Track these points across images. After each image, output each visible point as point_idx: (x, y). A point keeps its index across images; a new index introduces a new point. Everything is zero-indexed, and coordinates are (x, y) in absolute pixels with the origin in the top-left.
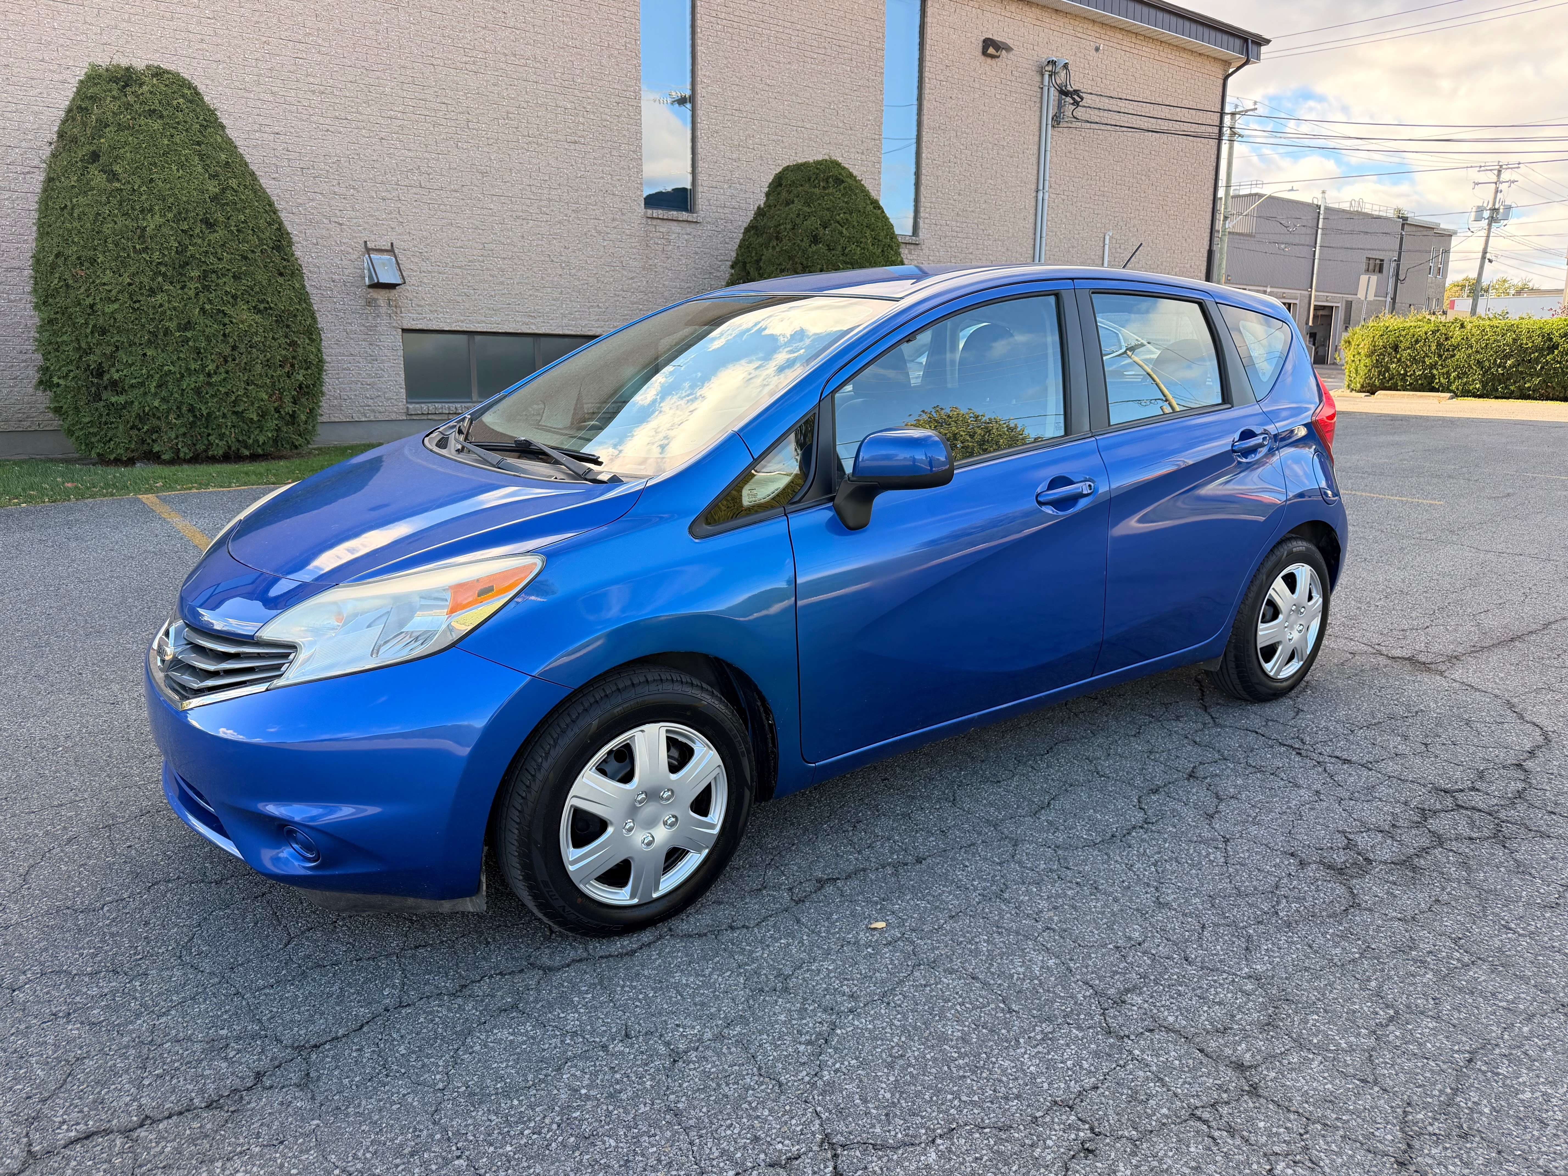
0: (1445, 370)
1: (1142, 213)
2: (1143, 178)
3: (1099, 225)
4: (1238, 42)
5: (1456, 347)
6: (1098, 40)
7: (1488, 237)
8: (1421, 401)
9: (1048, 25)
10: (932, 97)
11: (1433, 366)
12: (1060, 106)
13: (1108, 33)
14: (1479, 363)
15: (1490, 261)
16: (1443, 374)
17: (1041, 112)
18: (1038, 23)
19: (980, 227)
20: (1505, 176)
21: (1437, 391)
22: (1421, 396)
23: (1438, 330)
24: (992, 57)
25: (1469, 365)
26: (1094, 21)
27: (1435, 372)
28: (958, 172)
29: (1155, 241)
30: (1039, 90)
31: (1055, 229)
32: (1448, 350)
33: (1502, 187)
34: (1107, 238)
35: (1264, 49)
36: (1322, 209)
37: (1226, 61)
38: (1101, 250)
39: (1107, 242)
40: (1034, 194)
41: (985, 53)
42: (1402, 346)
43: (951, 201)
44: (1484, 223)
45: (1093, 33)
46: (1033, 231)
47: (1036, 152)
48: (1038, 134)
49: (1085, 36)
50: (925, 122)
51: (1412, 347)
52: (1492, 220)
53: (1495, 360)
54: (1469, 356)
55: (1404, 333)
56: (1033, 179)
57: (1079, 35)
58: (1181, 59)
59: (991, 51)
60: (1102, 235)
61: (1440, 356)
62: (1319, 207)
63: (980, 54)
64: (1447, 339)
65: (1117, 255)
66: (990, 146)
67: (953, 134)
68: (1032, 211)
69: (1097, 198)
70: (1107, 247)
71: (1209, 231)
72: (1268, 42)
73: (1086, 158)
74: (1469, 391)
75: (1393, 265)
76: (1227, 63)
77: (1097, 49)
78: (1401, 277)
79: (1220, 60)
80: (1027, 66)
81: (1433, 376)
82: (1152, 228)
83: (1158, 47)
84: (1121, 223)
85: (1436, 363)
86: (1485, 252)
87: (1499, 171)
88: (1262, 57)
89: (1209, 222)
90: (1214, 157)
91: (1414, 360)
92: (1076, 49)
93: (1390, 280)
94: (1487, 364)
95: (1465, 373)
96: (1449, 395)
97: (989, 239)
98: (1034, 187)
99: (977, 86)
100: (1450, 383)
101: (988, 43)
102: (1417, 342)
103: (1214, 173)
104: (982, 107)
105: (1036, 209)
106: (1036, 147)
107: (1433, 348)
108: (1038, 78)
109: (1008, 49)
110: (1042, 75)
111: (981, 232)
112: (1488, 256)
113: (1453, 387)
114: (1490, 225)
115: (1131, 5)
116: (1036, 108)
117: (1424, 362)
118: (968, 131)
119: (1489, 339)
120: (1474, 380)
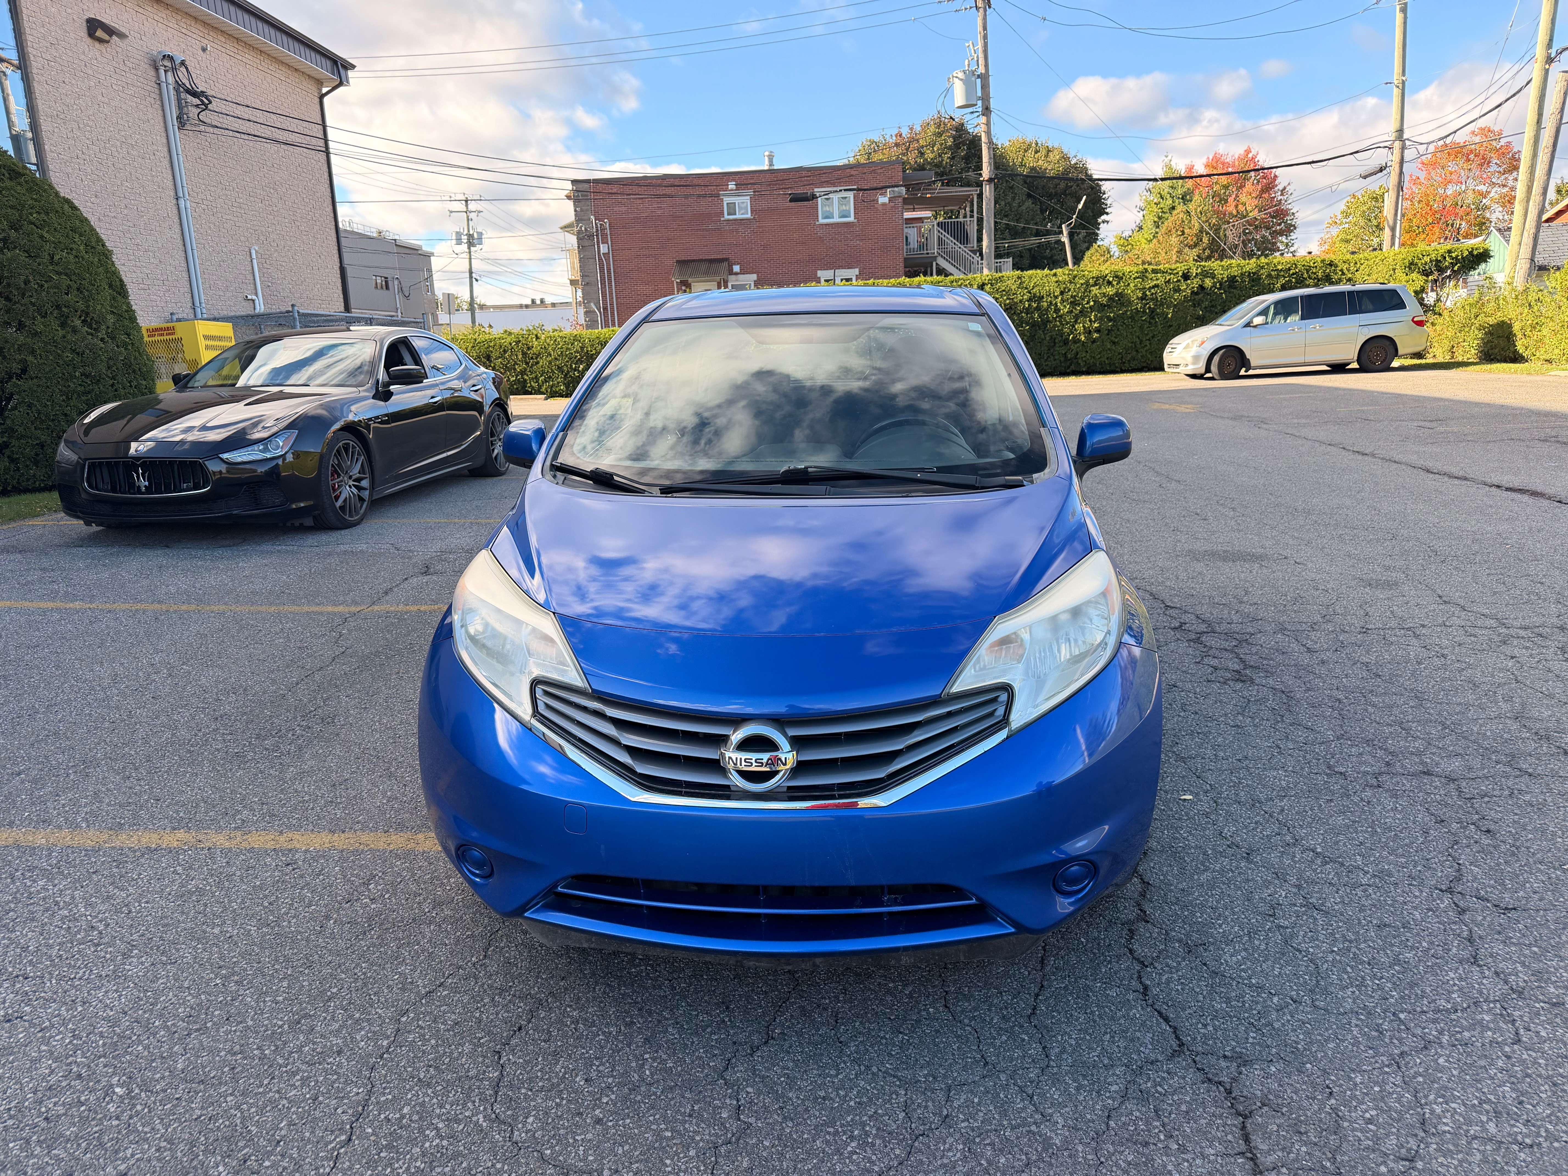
0: (533, 376)
1: (278, 227)
2: (272, 191)
3: (242, 238)
4: (329, 63)
5: (538, 355)
6: (206, 42)
7: (470, 259)
8: (523, 403)
9: (151, 15)
10: (42, 79)
11: (523, 373)
12: (181, 107)
13: (211, 33)
14: (560, 368)
15: (477, 280)
16: (533, 379)
17: (163, 110)
18: (141, 10)
19: (127, 236)
20: (472, 206)
21: (531, 393)
22: (522, 399)
23: (520, 341)
24: (101, 41)
25: (552, 371)
26: (196, 19)
27: (526, 377)
28: (89, 170)
29: (295, 257)
30: (156, 86)
31: (203, 241)
32: (532, 358)
33: (472, 215)
34: (253, 252)
35: (350, 73)
37: (318, 80)
38: (250, 265)
39: (254, 256)
40: (174, 202)
41: (91, 34)
42: (493, 355)
43: (89, 204)
44: (464, 247)
45: (197, 31)
46: (181, 242)
47: (166, 154)
48: (165, 135)
49: (190, 34)
50: (40, 108)
51: (502, 356)
52: (470, 244)
53: (571, 366)
54: (550, 363)
55: (492, 344)
56: (170, 184)
57: (183, 31)
58: (281, 72)
59: (100, 33)
60: (247, 249)
61: (527, 363)
63: (86, 35)
64: (529, 349)
65: (265, 271)
66: (118, 143)
67: (75, 126)
68: (176, 220)
69: (235, 209)
70: (255, 261)
71: (336, 248)
72: (353, 66)
73: (216, 165)
74: (556, 392)
75: (396, 283)
76: (320, 83)
77: (204, 50)
78: (406, 294)
79: (313, 78)
80: (139, 58)
81: (525, 381)
82: (289, 243)
83: (259, 57)
84: (262, 238)
85: (526, 369)
86: (471, 273)
88: (351, 80)
89: (335, 239)
90: (326, 175)
91: (507, 369)
92: (183, 46)
93: (397, 297)
94: (565, 368)
95: (550, 377)
96: (543, 396)
97: (139, 250)
98: (172, 193)
99: (90, 72)
100: (540, 387)
101: (94, 24)
102: (505, 351)
103: (329, 190)
104: (100, 97)
105: (180, 218)
106: (166, 149)
107: (520, 357)
108: (152, 73)
110: (157, 69)
111: (129, 241)
112: (474, 276)
113: (543, 389)
114: (469, 248)
115: (225, 5)
116: (157, 106)
117: (515, 369)
118: (91, 123)
119: (562, 348)
120: (558, 383)
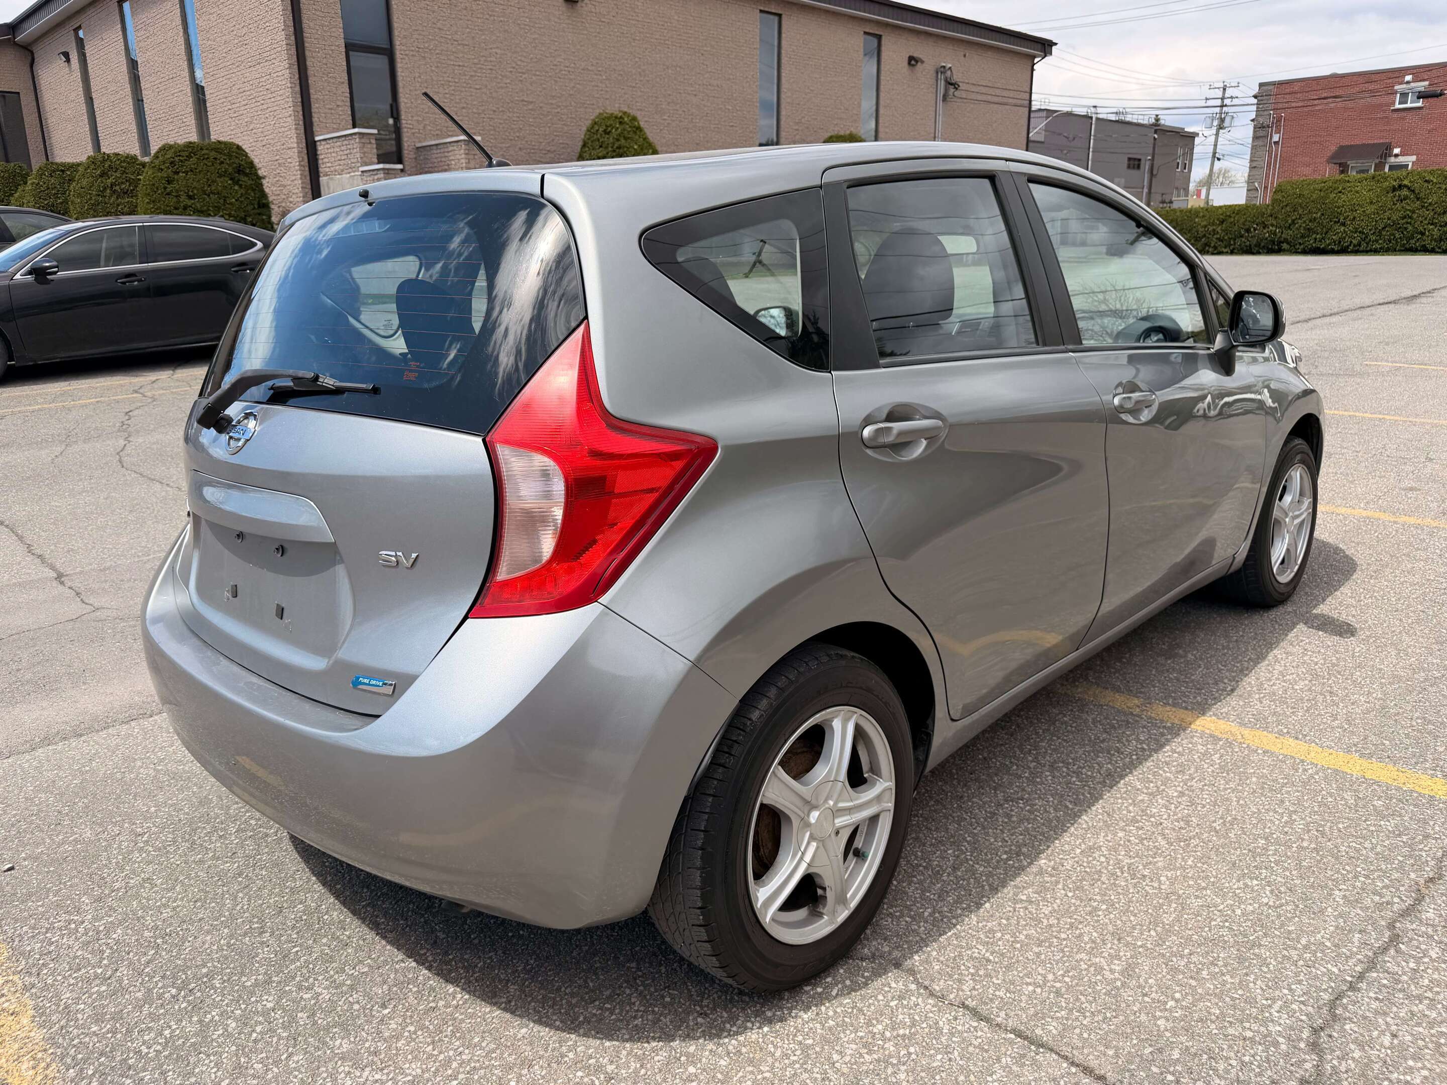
4: (1040, 46)
6: (965, 50)
7: (1217, 139)
9: (940, 47)
12: (946, 90)
13: (970, 46)
15: (1219, 159)
17: (937, 95)
24: (913, 66)
30: (936, 83)
35: (1054, 48)
36: (1094, 119)
37: (1034, 57)
41: (909, 63)
45: (962, 47)
48: (935, 106)
49: (958, 49)
50: (881, 103)
52: (1220, 127)
56: (933, 131)
57: (955, 49)
59: (913, 62)
62: (1091, 118)
63: (907, 65)
72: (1056, 44)
73: (959, 117)
75: (1148, 163)
77: (965, 56)
78: (1155, 172)
79: (1030, 55)
80: (930, 70)
86: (1214, 153)
87: (1224, 89)
88: (1053, 53)
92: (955, 59)
93: (1146, 175)
98: (933, 135)
99: (905, 83)
101: (911, 59)
104: (908, 93)
106: (934, 111)
108: (935, 76)
109: (922, 62)
110: (938, 74)
112: (1217, 155)
114: (1218, 130)
116: (934, 92)
